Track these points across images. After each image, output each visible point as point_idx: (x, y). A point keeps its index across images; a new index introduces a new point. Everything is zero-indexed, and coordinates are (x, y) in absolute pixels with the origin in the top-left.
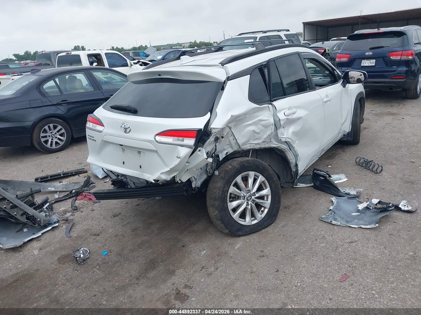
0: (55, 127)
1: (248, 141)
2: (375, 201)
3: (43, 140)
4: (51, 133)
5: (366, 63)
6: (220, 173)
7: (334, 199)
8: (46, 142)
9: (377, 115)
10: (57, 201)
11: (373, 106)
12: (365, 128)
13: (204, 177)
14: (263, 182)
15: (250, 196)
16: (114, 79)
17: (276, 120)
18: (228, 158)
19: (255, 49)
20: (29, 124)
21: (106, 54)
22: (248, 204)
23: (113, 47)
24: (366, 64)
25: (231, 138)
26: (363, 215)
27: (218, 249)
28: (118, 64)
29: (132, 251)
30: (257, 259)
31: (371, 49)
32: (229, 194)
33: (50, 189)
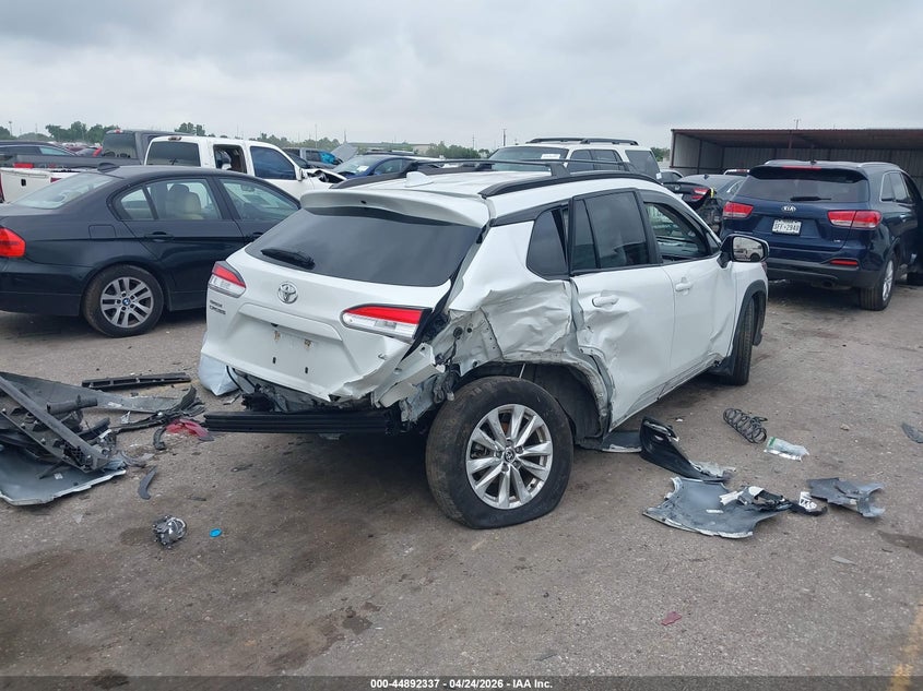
0: (133, 285)
1: (520, 345)
2: (754, 490)
3: (105, 307)
4: (124, 295)
5: (782, 227)
6: (457, 401)
7: (676, 480)
8: (111, 312)
9: (793, 333)
10: (125, 430)
11: (789, 316)
12: (765, 356)
13: (427, 405)
14: (540, 428)
15: (512, 452)
16: (265, 202)
17: (575, 311)
18: (478, 373)
19: (549, 174)
20: (81, 271)
21: (253, 149)
22: (505, 468)
23: (264, 136)
24: (783, 230)
25: (486, 335)
26: (728, 515)
27: (437, 546)
28: (275, 172)
29: (269, 534)
30: (511, 571)
31: (795, 200)
32: (470, 443)
33: (111, 404)
